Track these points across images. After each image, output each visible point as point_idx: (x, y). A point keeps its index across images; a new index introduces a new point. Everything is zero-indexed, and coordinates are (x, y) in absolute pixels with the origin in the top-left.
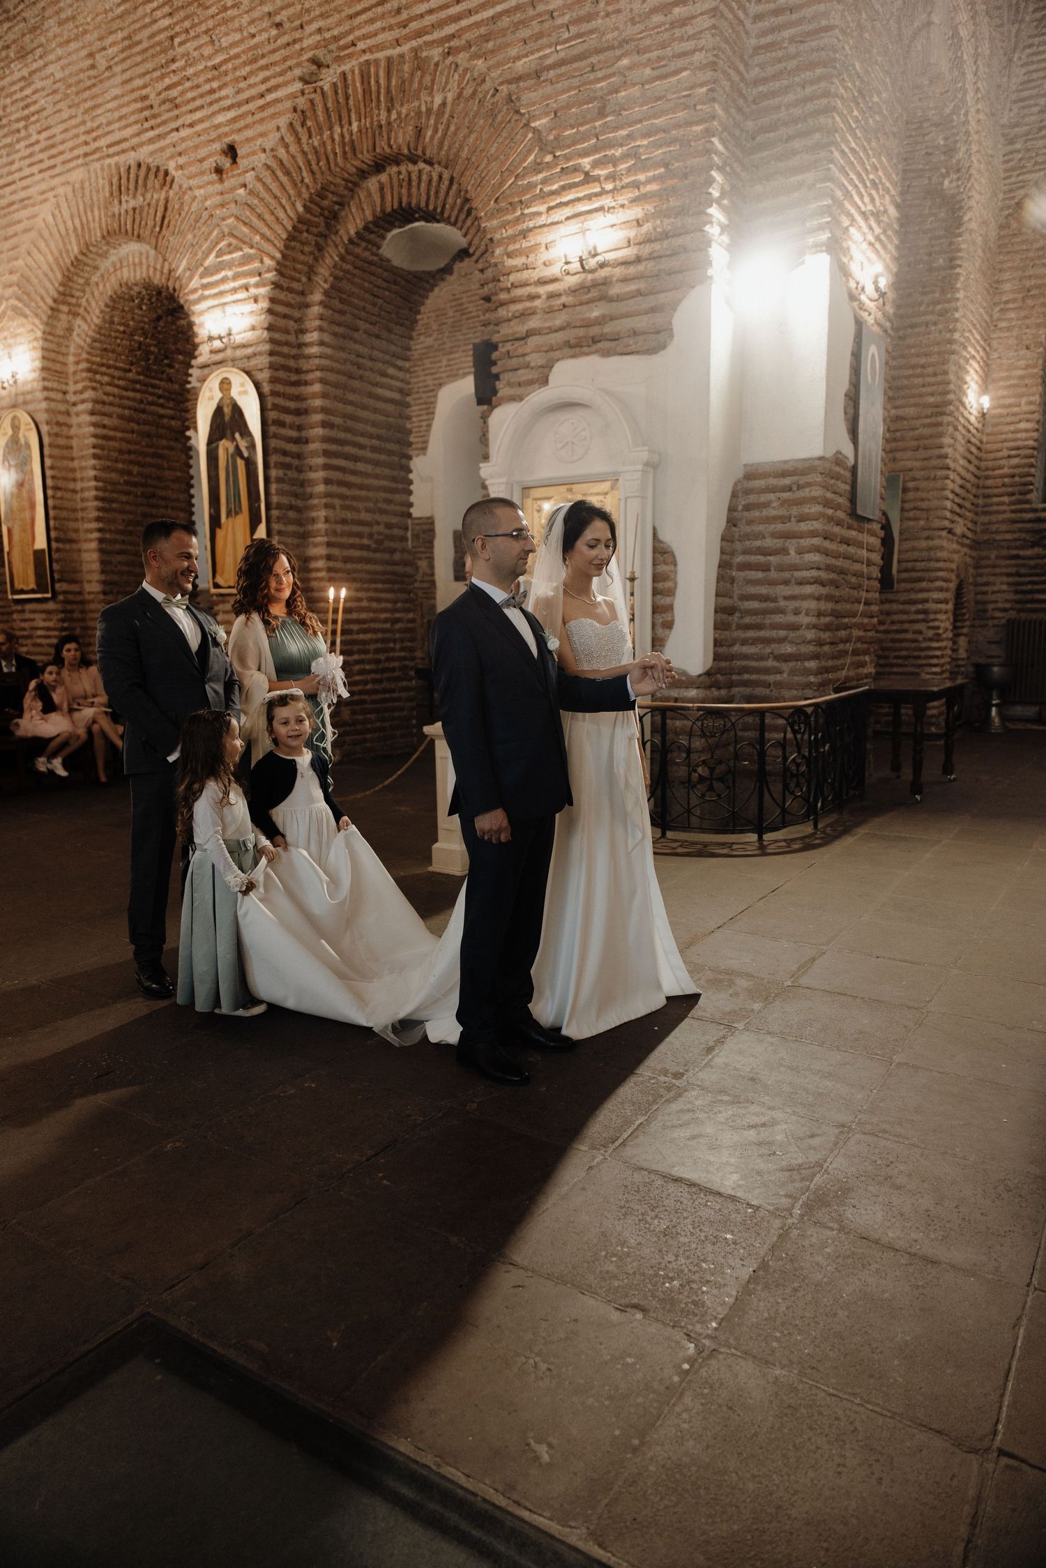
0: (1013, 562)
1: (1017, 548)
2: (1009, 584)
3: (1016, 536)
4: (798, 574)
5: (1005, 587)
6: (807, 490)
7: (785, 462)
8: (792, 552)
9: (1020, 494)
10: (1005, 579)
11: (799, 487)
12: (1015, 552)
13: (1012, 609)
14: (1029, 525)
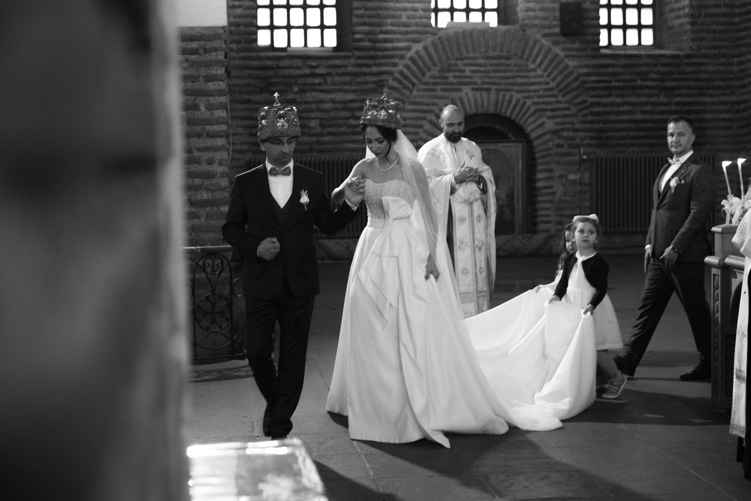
0: (245, 106)
1: (248, 93)
2: (244, 127)
3: (246, 81)
5: (240, 130)
9: (246, 42)
10: (240, 122)
12: (246, 97)
13: (249, 151)
14: (256, 72)
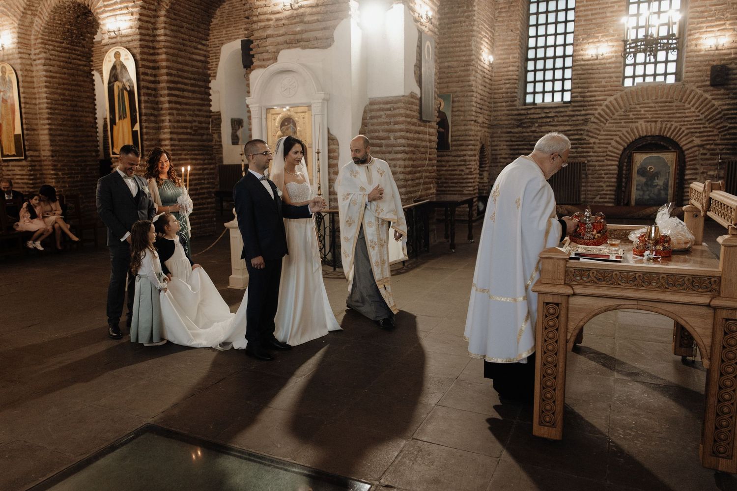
0: (509, 135)
1: (510, 128)
2: (507, 145)
3: (510, 122)
4: (395, 149)
5: (505, 147)
6: (398, 110)
7: (388, 97)
8: (392, 139)
9: (511, 102)
10: (505, 143)
11: (394, 109)
12: (509, 130)
13: (509, 158)
14: (516, 117)
